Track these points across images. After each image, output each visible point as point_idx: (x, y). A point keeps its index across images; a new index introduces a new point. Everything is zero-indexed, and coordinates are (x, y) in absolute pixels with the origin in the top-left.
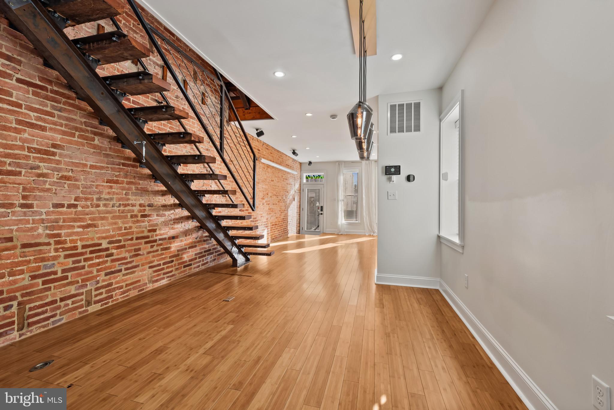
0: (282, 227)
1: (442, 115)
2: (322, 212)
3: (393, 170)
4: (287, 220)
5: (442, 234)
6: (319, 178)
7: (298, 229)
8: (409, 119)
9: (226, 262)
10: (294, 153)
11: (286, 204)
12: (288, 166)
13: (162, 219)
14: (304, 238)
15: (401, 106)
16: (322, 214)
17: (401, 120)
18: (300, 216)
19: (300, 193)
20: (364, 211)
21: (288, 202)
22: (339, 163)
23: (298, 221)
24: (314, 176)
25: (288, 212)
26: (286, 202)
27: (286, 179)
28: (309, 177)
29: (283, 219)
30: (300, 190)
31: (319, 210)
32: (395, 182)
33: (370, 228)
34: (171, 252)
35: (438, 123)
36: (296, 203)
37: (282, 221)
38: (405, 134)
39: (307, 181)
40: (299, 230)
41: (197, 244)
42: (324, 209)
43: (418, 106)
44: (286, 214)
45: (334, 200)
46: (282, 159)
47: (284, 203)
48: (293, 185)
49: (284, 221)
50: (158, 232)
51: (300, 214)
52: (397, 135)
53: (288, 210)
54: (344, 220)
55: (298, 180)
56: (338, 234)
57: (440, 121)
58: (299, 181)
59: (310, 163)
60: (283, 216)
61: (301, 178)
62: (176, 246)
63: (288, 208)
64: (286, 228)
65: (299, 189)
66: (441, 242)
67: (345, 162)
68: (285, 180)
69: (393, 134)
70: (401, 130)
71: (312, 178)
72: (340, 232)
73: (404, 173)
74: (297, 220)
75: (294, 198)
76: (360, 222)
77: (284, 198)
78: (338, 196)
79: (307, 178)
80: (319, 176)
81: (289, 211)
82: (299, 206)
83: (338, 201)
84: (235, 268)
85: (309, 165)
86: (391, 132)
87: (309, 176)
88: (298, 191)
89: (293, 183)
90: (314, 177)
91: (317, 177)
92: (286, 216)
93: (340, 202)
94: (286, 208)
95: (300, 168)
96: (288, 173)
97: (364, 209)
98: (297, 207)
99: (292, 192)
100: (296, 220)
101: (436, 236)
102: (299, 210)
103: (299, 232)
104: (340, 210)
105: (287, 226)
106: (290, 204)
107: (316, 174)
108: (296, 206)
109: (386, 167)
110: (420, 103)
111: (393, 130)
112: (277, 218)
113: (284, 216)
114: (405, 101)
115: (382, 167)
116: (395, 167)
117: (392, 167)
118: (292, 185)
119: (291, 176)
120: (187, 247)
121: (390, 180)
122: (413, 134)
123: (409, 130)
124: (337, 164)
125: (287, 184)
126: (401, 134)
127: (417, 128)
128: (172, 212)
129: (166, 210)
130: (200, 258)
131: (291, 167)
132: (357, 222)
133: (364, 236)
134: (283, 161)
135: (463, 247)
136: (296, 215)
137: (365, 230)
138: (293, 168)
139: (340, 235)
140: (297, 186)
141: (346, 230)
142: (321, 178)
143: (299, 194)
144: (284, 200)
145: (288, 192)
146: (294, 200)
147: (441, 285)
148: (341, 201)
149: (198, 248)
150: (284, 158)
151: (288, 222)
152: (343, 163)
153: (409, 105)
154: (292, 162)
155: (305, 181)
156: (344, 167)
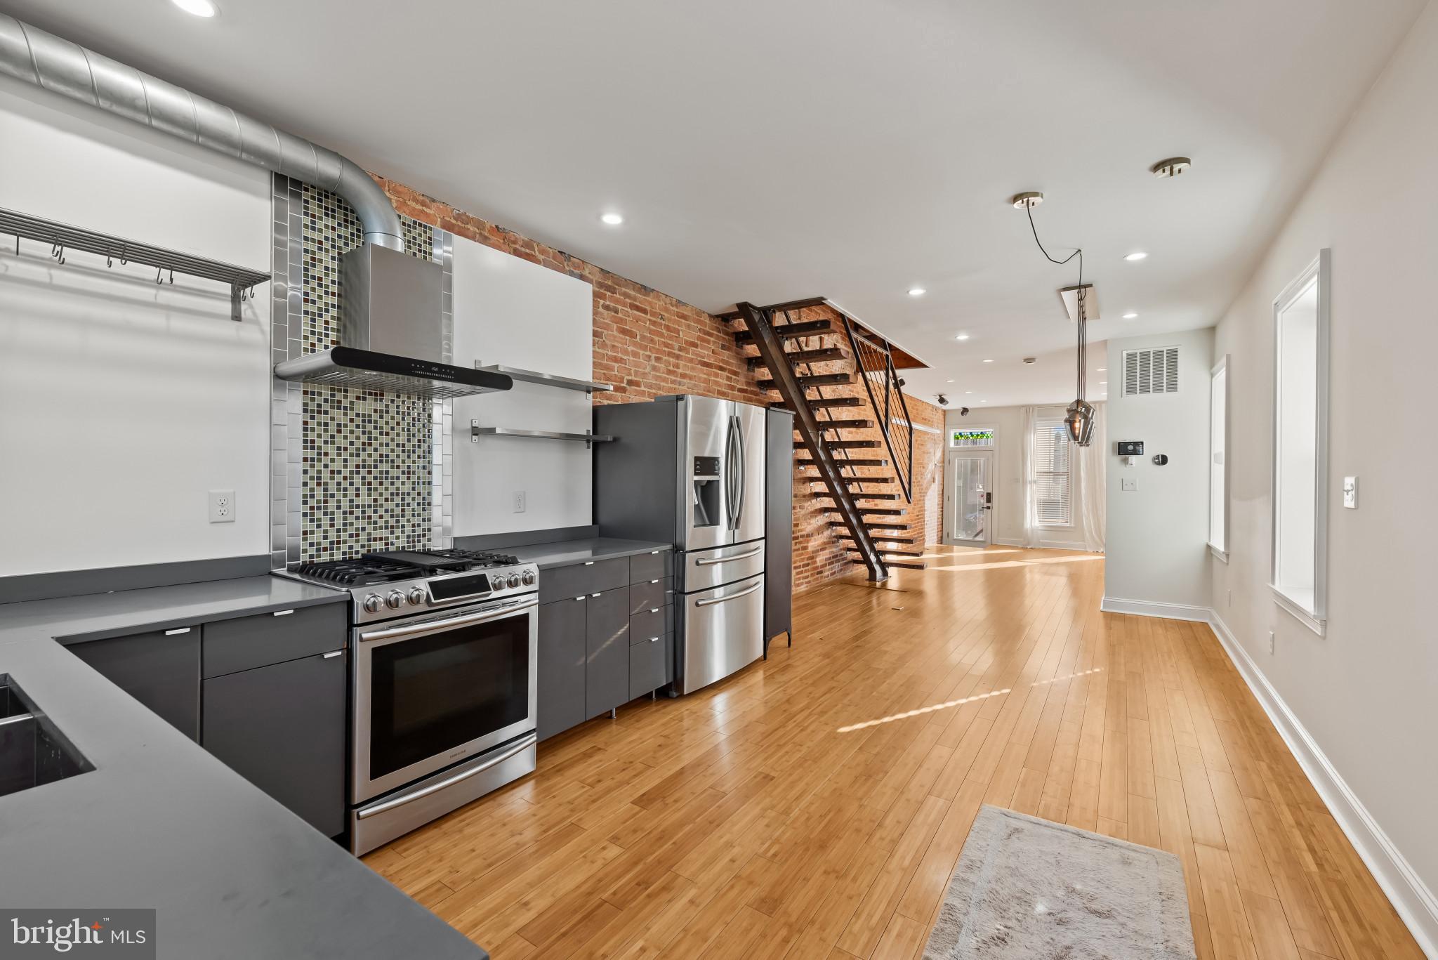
0: (916, 530)
1: (1215, 368)
2: (989, 505)
3: (1130, 448)
4: (923, 518)
5: (1212, 544)
6: (982, 437)
7: (939, 536)
8: (1158, 373)
9: (852, 575)
10: (942, 400)
11: (922, 489)
12: (925, 420)
13: (803, 512)
14: (952, 551)
15: (1145, 356)
16: (988, 508)
17: (1145, 375)
18: (942, 511)
19: (943, 467)
20: (1083, 505)
21: (924, 486)
22: (1028, 409)
23: (940, 520)
24: (971, 433)
25: (924, 503)
26: (922, 485)
27: (922, 445)
28: (962, 436)
29: (918, 516)
30: (945, 463)
31: (983, 501)
32: (1134, 465)
33: (1097, 539)
34: (808, 553)
35: (1209, 379)
36: (937, 487)
37: (916, 520)
38: (1152, 396)
39: (957, 444)
40: (942, 537)
41: (827, 546)
42: (995, 498)
43: (1173, 355)
44: (922, 507)
45: (1017, 480)
46: (917, 410)
47: (918, 488)
48: (932, 454)
49: (919, 519)
50: (800, 527)
51: (942, 508)
52: (1139, 398)
53: (924, 500)
54: (1037, 517)
55: (939, 444)
56: (1024, 548)
57: (1212, 376)
58: (941, 445)
59: (965, 411)
60: (916, 510)
61: (945, 439)
62: (813, 545)
63: (924, 496)
64: (921, 533)
65: (942, 460)
66: (1212, 555)
67: (1040, 406)
68: (920, 447)
69: (1132, 396)
70: (1145, 389)
71: (968, 438)
72: (1029, 544)
73: (1150, 451)
74: (938, 518)
75: (934, 479)
76: (1073, 525)
77: (919, 479)
78: (1024, 473)
79: (956, 438)
80: (982, 433)
81: (927, 502)
82: (941, 492)
83: (1024, 483)
84: (874, 582)
85: (962, 413)
86: (1128, 392)
87: (960, 434)
88: (940, 465)
89: (932, 450)
90: (972, 436)
91: (978, 435)
92: (922, 511)
93: (1029, 486)
94: (921, 496)
95: (943, 420)
96: (925, 433)
97: (1083, 499)
98: (939, 495)
99: (931, 467)
100: (936, 518)
101: (1204, 546)
102: (941, 499)
103: (941, 541)
104: (1028, 499)
105: (922, 529)
106: (927, 488)
107: (976, 431)
108: (936, 493)
109: (1119, 443)
110: (1176, 350)
111: (1131, 389)
112: (909, 513)
113: (919, 512)
114: (1151, 347)
115: (1113, 444)
116: (1136, 444)
117: (1130, 443)
118: (930, 453)
119: (928, 438)
120: (819, 548)
121: (1126, 462)
122: (1165, 395)
123: (1158, 389)
124: (1023, 410)
125: (924, 452)
126: (1144, 396)
127: (1173, 386)
128: (809, 503)
129: (805, 501)
130: (830, 564)
131: (929, 421)
132: (1068, 525)
133: (1085, 553)
134: (918, 414)
135: (1228, 556)
136: (936, 510)
137: (1084, 541)
138: (933, 421)
139: (1028, 547)
140: (939, 454)
141: (1041, 541)
142: (987, 437)
143: (942, 470)
144: (919, 482)
145: (924, 468)
146: (934, 482)
147: (1212, 618)
148: (1031, 482)
149: (827, 551)
150: (920, 408)
151: (924, 521)
152: (1036, 410)
153: (1158, 354)
154: (932, 412)
155: (952, 444)
156: (1038, 416)
